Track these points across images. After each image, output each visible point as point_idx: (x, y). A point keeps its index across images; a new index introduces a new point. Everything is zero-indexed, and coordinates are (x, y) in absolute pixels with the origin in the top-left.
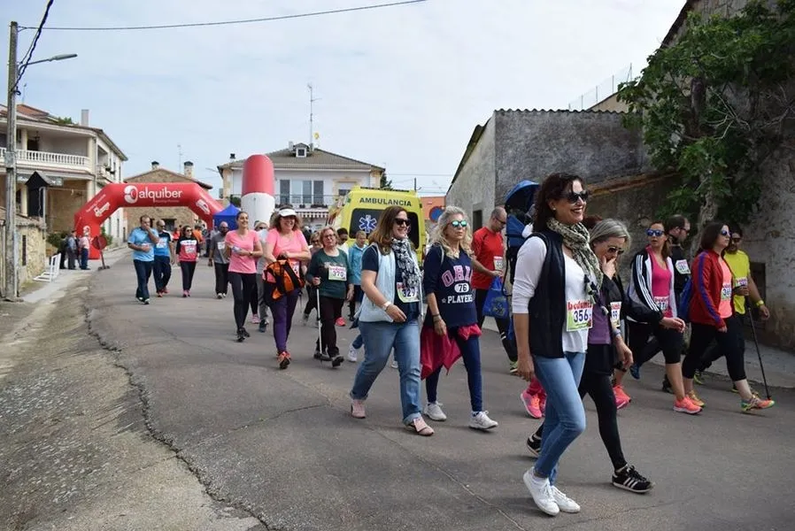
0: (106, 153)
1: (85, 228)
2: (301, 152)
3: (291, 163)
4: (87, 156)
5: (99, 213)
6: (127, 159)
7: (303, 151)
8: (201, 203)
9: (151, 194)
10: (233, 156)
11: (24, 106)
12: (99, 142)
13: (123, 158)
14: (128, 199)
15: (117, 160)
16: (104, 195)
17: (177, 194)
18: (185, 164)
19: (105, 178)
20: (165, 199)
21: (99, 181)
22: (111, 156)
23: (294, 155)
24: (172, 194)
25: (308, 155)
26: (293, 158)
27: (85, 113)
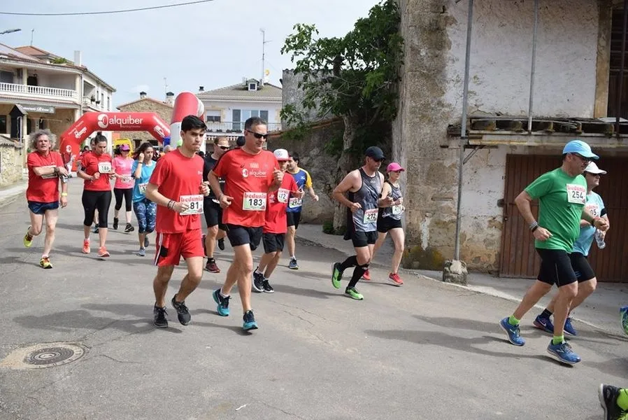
0: (92, 87)
1: (68, 147)
2: (253, 87)
3: (243, 95)
4: (74, 89)
5: (78, 135)
6: (115, 91)
7: (254, 85)
8: (157, 128)
9: (119, 121)
10: (201, 88)
11: (32, 47)
12: (85, 78)
13: (111, 90)
14: (101, 124)
15: (106, 93)
16: (82, 122)
17: (139, 121)
18: (167, 94)
19: (89, 107)
20: (129, 125)
21: (85, 109)
22: (98, 88)
23: (247, 89)
24: (135, 121)
25: (258, 89)
26: (245, 92)
27: (77, 53)
